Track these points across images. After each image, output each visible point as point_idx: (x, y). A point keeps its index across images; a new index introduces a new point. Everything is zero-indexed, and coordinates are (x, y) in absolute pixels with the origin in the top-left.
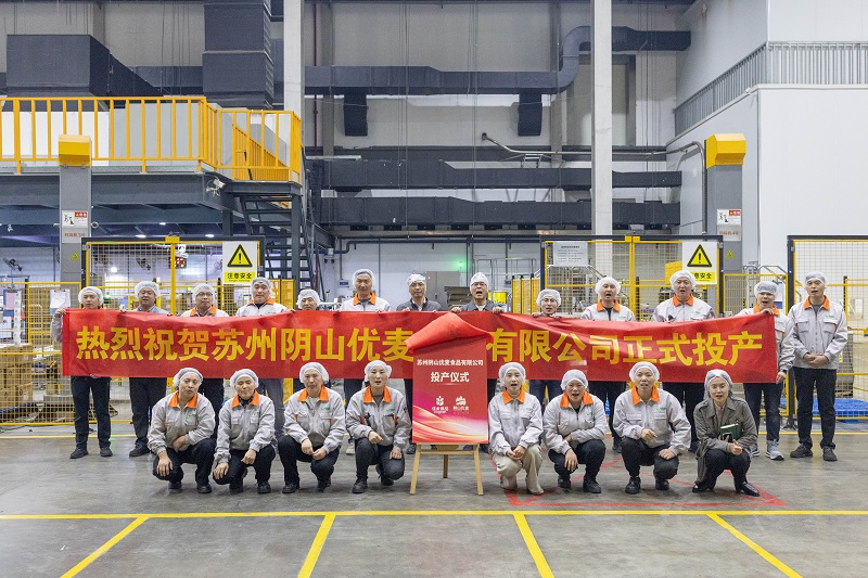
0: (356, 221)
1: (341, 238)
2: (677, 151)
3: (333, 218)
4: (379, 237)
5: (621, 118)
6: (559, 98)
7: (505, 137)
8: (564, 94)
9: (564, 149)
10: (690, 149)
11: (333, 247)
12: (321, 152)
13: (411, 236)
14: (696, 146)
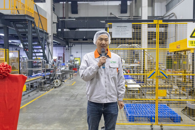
0: (74, 38)
1: (70, 43)
2: (167, 16)
3: (67, 37)
4: (81, 43)
5: (150, 8)
6: (132, 2)
7: (117, 14)
8: (134, 1)
9: (134, 17)
10: (171, 16)
11: (68, 45)
12: (65, 18)
13: (90, 42)
14: (173, 14)
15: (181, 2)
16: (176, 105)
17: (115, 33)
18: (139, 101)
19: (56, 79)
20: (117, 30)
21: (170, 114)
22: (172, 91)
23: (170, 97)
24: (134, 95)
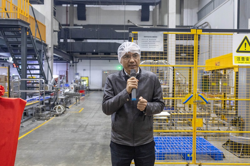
0: (80, 51)
1: (76, 57)
3: (72, 50)
4: (90, 57)
5: (179, 15)
6: (156, 7)
7: (137, 22)
8: (158, 6)
9: (157, 26)
11: (73, 60)
12: (69, 25)
13: (101, 57)
14: (207, 24)
15: (216, 9)
16: (214, 137)
17: (142, 44)
18: (168, 132)
19: (58, 105)
20: (144, 40)
21: (210, 150)
22: (210, 120)
23: (207, 127)
24: (162, 125)
